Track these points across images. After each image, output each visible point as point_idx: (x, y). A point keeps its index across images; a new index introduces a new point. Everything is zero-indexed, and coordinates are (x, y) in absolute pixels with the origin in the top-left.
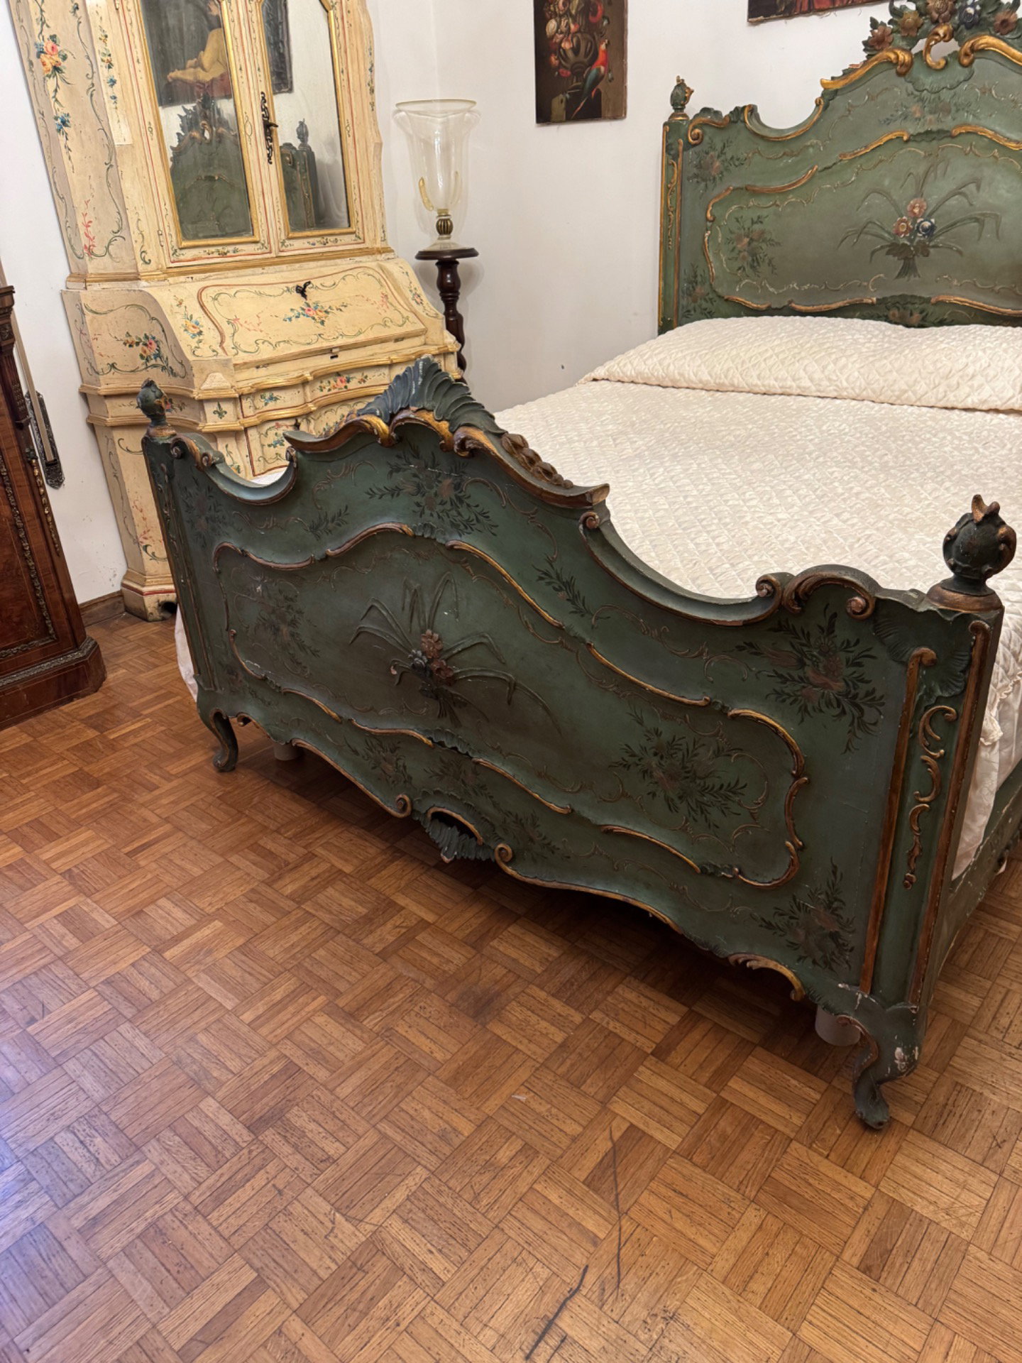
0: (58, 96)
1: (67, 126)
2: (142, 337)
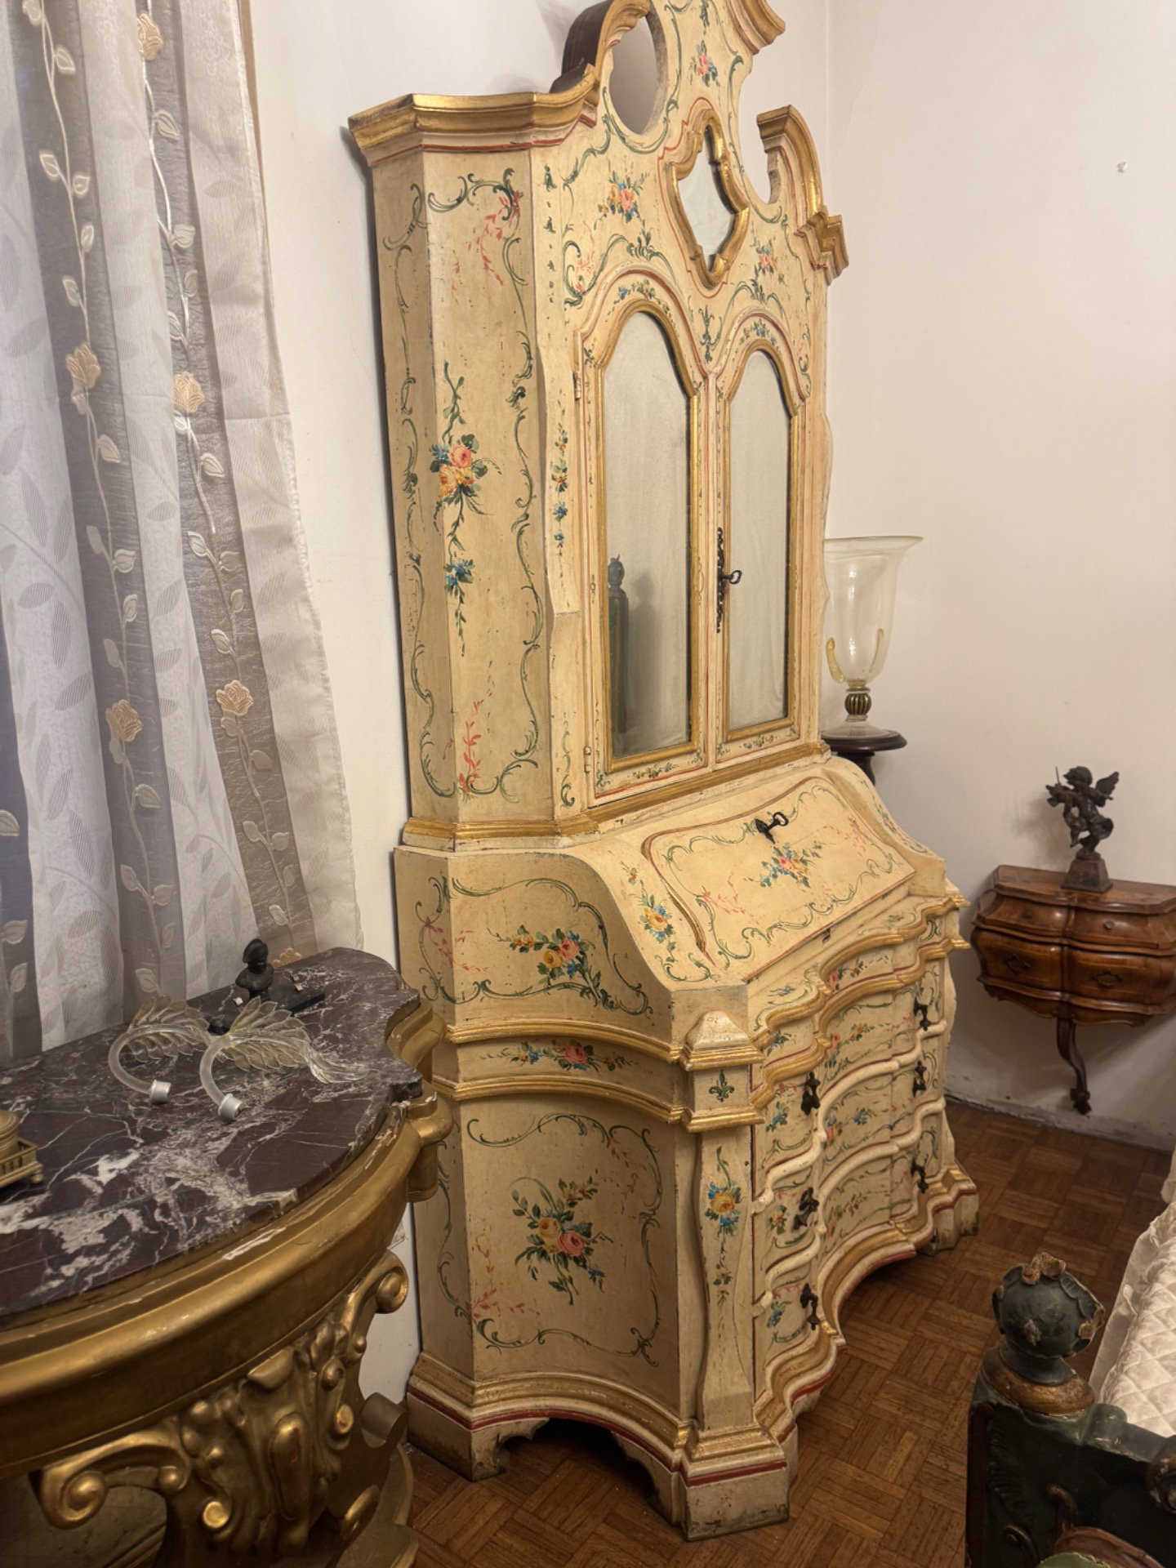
0: (459, 534)
1: (466, 581)
2: (550, 935)
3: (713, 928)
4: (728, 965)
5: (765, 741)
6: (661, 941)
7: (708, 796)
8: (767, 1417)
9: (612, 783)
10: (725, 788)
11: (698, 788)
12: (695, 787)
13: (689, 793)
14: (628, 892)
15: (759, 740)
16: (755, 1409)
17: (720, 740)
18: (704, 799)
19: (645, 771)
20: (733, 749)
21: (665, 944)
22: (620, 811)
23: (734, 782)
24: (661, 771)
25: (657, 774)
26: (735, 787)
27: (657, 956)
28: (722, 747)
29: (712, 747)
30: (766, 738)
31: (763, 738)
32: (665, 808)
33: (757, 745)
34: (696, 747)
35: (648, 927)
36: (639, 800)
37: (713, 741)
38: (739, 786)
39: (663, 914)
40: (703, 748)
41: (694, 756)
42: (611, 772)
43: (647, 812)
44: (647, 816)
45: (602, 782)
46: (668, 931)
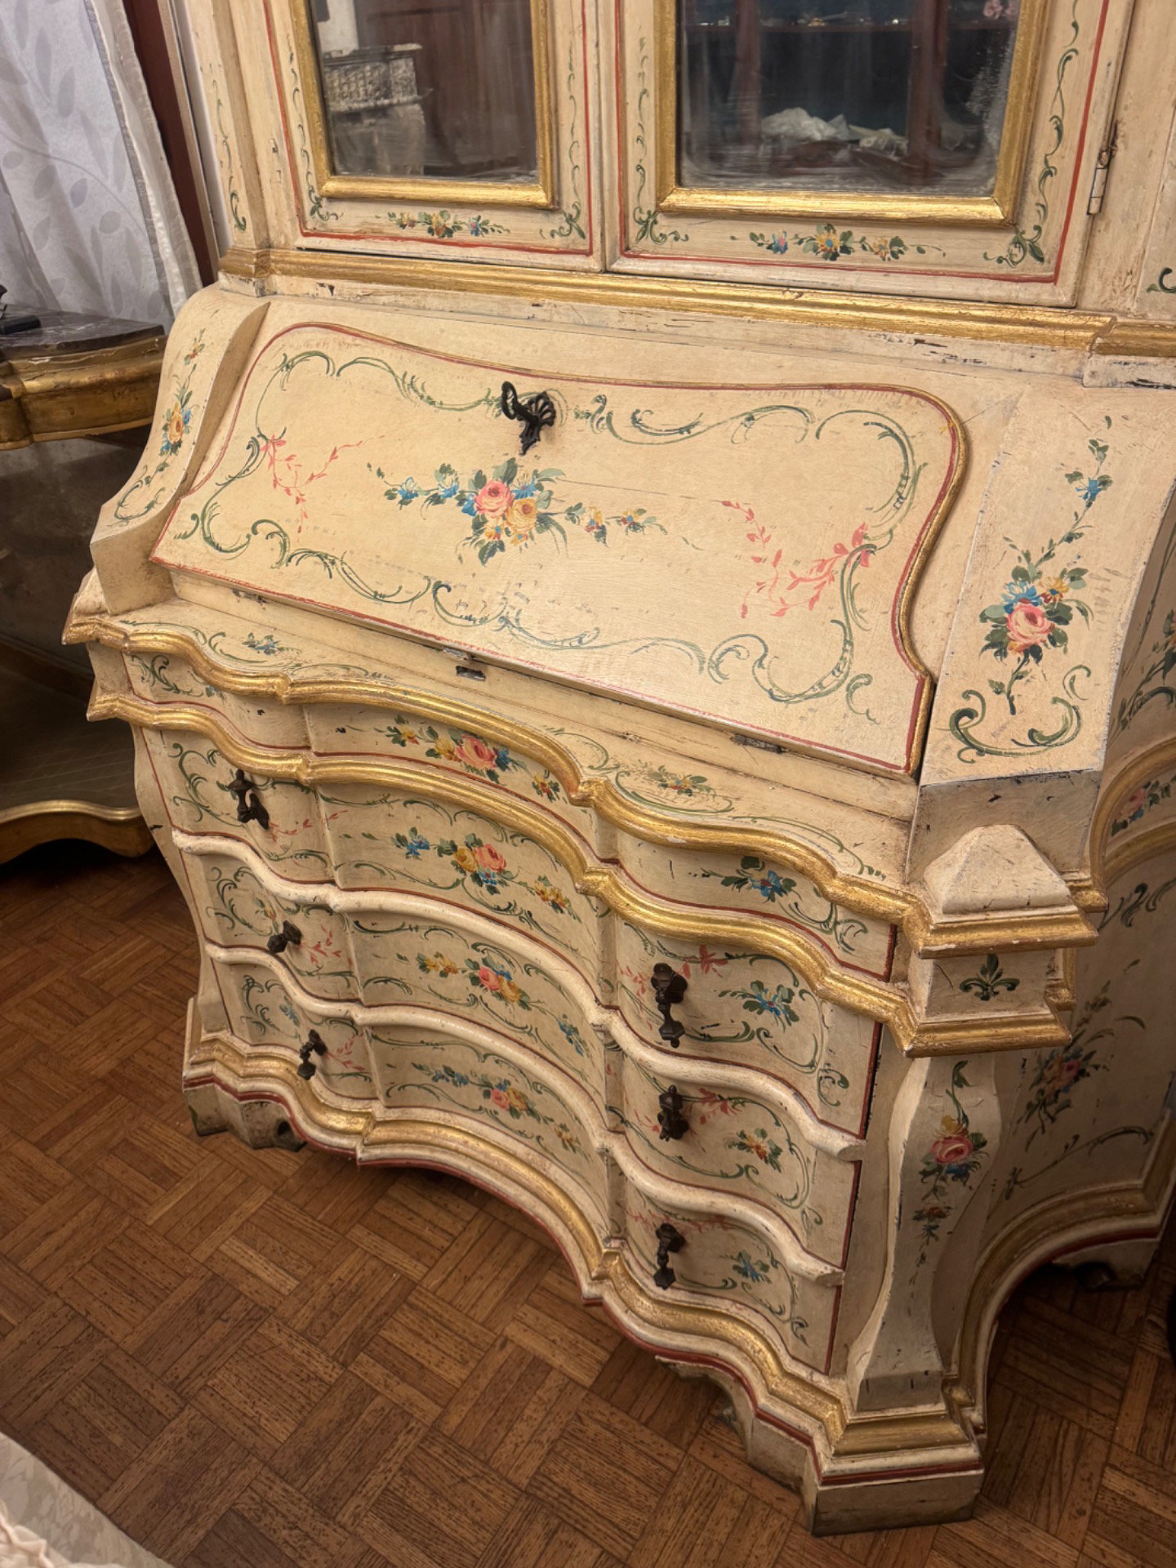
3: (226, 484)
4: (185, 536)
5: (856, 247)
6: (161, 454)
7: (556, 318)
8: (225, 1054)
9: (342, 220)
10: (617, 318)
11: (532, 291)
12: (525, 285)
13: (502, 293)
14: (175, 372)
15: (824, 236)
16: (224, 1035)
17: (648, 202)
18: (544, 320)
19: (416, 218)
20: (703, 235)
21: (161, 460)
22: (331, 270)
23: (657, 314)
24: (459, 228)
25: (449, 232)
26: (652, 327)
27: (146, 467)
28: (655, 222)
29: (602, 210)
30: (864, 239)
31: (846, 236)
32: (432, 299)
33: (815, 250)
34: (553, 198)
35: (165, 428)
36: (375, 265)
37: (606, 194)
38: (670, 329)
39: (185, 423)
40: (584, 209)
41: (557, 221)
42: (333, 198)
43: (388, 293)
44: (384, 299)
45: (322, 211)
46: (175, 447)
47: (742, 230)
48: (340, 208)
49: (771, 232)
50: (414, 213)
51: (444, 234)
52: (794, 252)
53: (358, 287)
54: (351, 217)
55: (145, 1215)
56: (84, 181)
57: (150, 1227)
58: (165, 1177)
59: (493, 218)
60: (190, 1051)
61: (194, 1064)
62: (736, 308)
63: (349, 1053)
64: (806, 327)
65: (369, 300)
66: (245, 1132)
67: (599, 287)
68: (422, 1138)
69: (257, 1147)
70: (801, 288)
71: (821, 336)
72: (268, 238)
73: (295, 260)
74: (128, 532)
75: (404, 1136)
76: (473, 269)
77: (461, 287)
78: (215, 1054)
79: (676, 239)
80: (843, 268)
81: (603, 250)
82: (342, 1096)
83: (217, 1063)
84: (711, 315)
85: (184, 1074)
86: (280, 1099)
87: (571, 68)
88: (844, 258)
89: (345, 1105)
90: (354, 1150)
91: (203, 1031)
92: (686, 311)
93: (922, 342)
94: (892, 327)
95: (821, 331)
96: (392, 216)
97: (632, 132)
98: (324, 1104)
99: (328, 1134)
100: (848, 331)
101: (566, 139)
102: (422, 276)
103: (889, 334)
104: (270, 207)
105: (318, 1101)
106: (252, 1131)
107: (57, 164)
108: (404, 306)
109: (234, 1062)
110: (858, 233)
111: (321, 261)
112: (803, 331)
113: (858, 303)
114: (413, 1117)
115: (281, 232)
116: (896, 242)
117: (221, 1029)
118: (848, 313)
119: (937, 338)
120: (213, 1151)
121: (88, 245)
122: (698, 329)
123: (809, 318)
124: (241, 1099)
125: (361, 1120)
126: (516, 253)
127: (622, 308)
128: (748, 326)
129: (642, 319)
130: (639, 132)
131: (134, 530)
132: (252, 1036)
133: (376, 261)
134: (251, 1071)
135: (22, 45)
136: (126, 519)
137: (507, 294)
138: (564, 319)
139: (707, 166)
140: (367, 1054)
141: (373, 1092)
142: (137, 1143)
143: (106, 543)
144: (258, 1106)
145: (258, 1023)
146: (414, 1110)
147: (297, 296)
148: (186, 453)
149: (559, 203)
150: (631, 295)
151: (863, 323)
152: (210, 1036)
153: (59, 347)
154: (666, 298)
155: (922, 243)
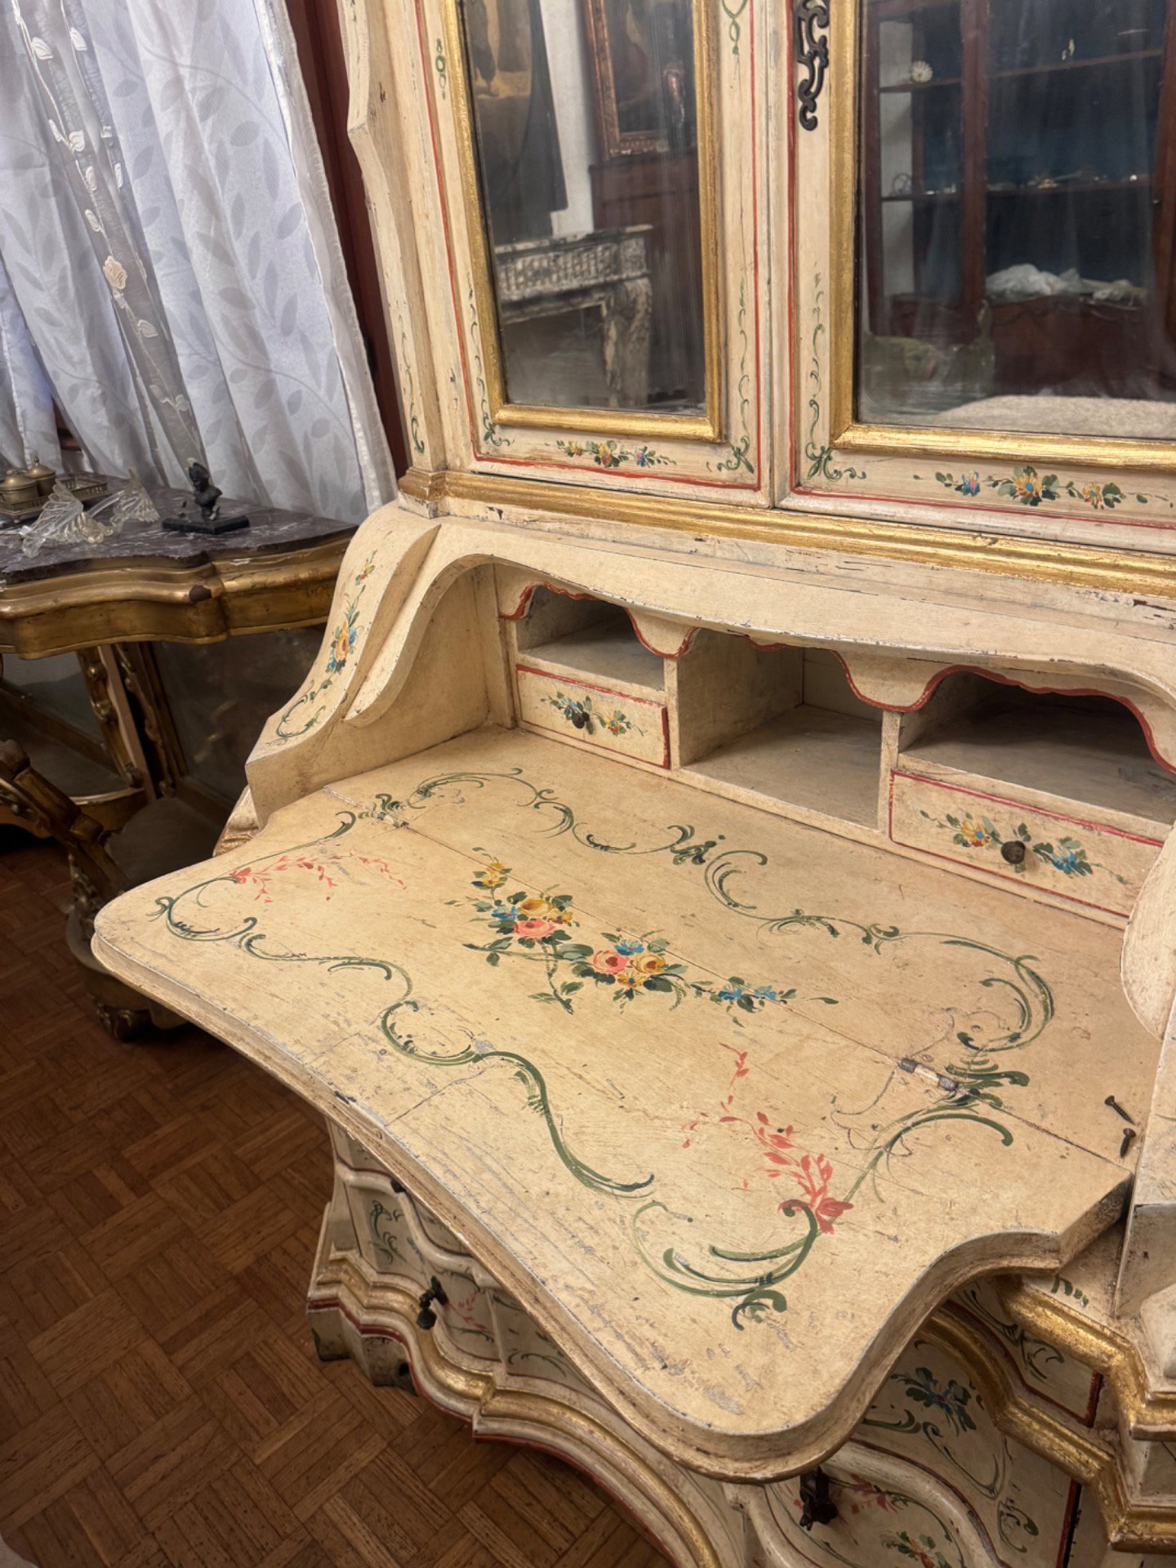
5: (1063, 492)
6: (327, 671)
7: (719, 554)
8: (351, 1278)
9: (514, 446)
10: (784, 557)
11: (695, 525)
12: (688, 519)
13: (665, 526)
14: (346, 591)
15: (1024, 479)
16: (352, 1255)
17: (822, 438)
18: (706, 556)
19: (584, 447)
20: (881, 474)
21: (326, 676)
22: (500, 495)
23: (827, 555)
24: (626, 458)
25: (616, 462)
26: (822, 569)
27: (313, 681)
28: (829, 458)
29: (772, 445)
30: (1071, 484)
31: (1049, 481)
32: (596, 528)
33: (1013, 493)
34: (720, 432)
35: (334, 645)
36: (543, 492)
37: (776, 429)
38: (842, 571)
39: (351, 643)
40: (753, 444)
41: (725, 455)
42: (506, 425)
43: (553, 520)
44: (549, 526)
45: (495, 437)
46: (339, 665)
47: (927, 470)
48: (511, 434)
49: (960, 473)
50: (581, 442)
51: (610, 464)
52: (987, 494)
53: (525, 513)
54: (522, 443)
55: (254, 1451)
56: (299, 392)
57: (258, 1467)
58: (281, 1406)
59: (661, 449)
60: (319, 1267)
61: (321, 1284)
62: (918, 553)
63: (470, 1309)
64: (1000, 578)
65: (534, 525)
66: (365, 1366)
67: (766, 524)
68: (544, 1417)
69: (377, 1384)
70: (997, 534)
71: (1019, 590)
72: (445, 461)
73: (468, 483)
74: (284, 752)
75: (525, 1412)
76: (638, 500)
77: (624, 518)
78: (342, 1276)
79: (852, 476)
80: (1046, 515)
81: (772, 485)
82: (464, 1352)
83: (343, 1286)
84: (889, 560)
85: (309, 1294)
86: (401, 1339)
87: (742, 303)
88: (1045, 505)
89: (466, 1363)
90: (471, 1417)
91: (333, 1247)
92: (860, 553)
93: (1144, 603)
94: (1106, 584)
95: (1018, 584)
96: (560, 444)
97: (806, 367)
98: (443, 1358)
99: (445, 1394)
100: (1050, 586)
101: (735, 373)
102: (587, 505)
103: (1101, 593)
104: (448, 433)
105: (438, 1353)
106: (372, 1367)
107: (278, 378)
108: (568, 534)
109: (360, 1289)
110: (1063, 478)
111: (491, 486)
112: (998, 582)
113: (1064, 555)
114: (536, 1392)
115: (457, 456)
116: (1111, 489)
117: (350, 1248)
118: (1051, 565)
119: (1163, 600)
120: (332, 1382)
121: (301, 448)
122: (873, 572)
123: (1004, 569)
124: (363, 1331)
125: (481, 1384)
126: (681, 485)
127: (789, 548)
128: (931, 573)
129: (812, 559)
130: (813, 367)
131: (290, 749)
132: (379, 1264)
133: (545, 488)
134: (375, 1301)
135: (253, 277)
136: (285, 737)
137: (669, 527)
138: (728, 555)
139: (888, 402)
140: (489, 1313)
141: (496, 1353)
142: (259, 1360)
143: (260, 762)
144: (380, 1342)
145: (385, 1251)
146: (538, 1382)
147: (468, 517)
148: (349, 671)
149: (727, 437)
150: (799, 533)
151: (1069, 578)
152: (339, 1255)
153: (260, 549)
154: (838, 538)
155: (1143, 492)
